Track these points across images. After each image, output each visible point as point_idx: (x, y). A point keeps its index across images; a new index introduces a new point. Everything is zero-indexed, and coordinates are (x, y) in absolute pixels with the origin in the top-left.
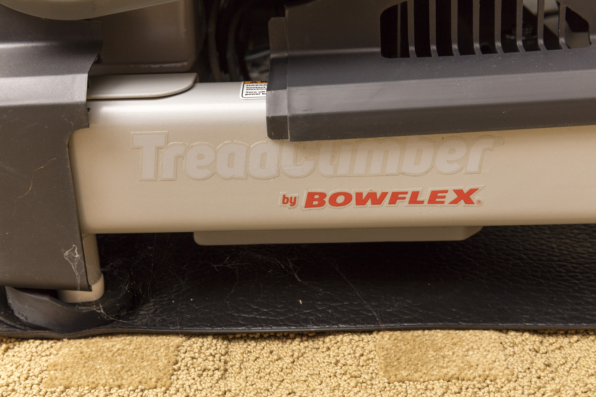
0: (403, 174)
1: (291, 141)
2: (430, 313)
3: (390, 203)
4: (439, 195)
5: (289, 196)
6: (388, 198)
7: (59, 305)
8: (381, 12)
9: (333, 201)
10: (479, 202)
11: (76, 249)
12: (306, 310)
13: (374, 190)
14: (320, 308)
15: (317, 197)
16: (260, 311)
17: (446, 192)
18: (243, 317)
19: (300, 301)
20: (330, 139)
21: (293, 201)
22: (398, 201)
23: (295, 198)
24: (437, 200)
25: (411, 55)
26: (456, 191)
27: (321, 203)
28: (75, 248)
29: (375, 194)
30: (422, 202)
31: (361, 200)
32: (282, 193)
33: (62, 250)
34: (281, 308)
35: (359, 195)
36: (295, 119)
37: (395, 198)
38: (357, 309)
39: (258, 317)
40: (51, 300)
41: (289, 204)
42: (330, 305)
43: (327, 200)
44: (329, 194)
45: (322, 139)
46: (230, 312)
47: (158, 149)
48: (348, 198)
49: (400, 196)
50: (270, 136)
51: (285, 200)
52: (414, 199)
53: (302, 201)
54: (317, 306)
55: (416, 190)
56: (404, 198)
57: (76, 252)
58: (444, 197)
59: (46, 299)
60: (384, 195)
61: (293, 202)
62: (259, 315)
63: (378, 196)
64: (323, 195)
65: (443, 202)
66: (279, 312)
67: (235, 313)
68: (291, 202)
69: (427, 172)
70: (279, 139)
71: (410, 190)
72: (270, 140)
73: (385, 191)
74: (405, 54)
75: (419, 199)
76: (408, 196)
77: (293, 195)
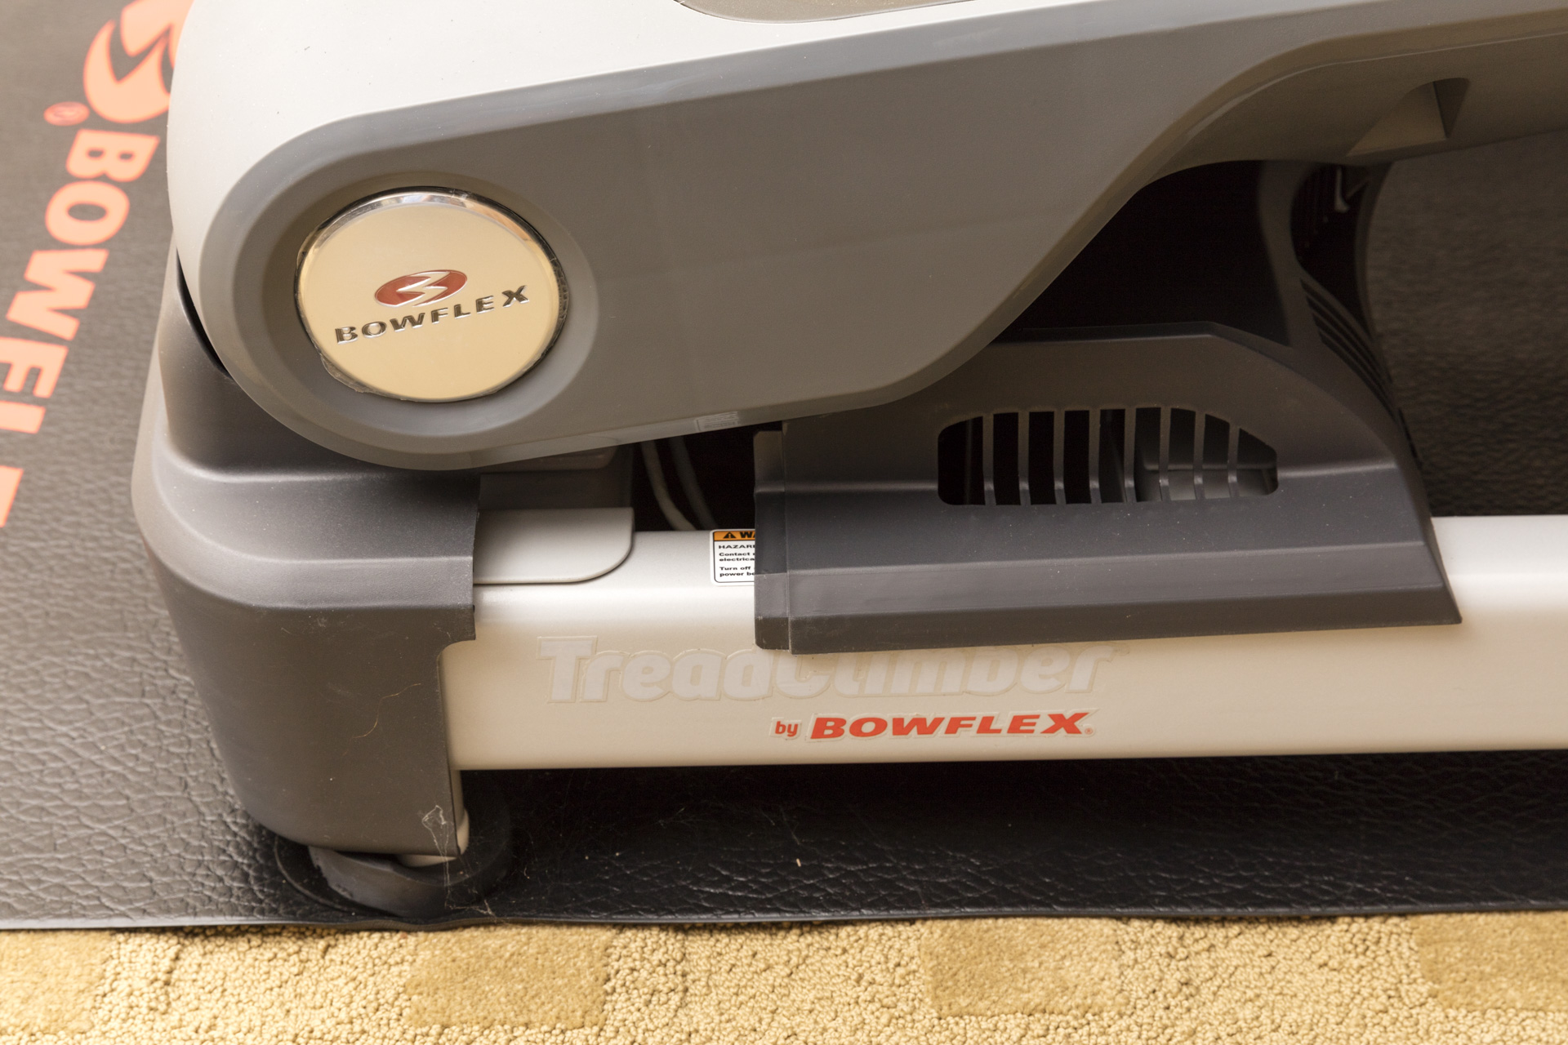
0: (969, 693)
1: (793, 653)
2: (1008, 886)
3: (947, 732)
4: (1025, 721)
5: (786, 722)
6: (943, 726)
7: (409, 879)
8: (939, 432)
9: (857, 729)
10: (1089, 731)
11: (441, 812)
12: (808, 879)
13: (922, 715)
14: (831, 876)
15: (830, 724)
16: (734, 881)
17: (1037, 717)
18: (707, 892)
19: (798, 861)
20: (855, 651)
21: (792, 729)
22: (960, 729)
23: (796, 726)
24: (1022, 728)
25: (987, 500)
26: (1052, 717)
27: (838, 732)
28: (438, 810)
29: (924, 720)
30: (998, 731)
31: (900, 728)
32: (775, 719)
33: (420, 813)
34: (766, 875)
35: (898, 722)
36: (799, 624)
37: (955, 725)
38: (890, 877)
39: (730, 893)
40: (395, 870)
41: (786, 733)
42: (846, 870)
43: (846, 728)
44: (850, 721)
45: (843, 651)
46: (684, 883)
47: (580, 659)
48: (880, 725)
49: (963, 722)
50: (760, 643)
51: (780, 728)
52: (986, 726)
53: (808, 728)
54: (826, 872)
55: (988, 714)
56: (970, 726)
57: (441, 816)
58: (1034, 724)
59: (386, 869)
60: (937, 721)
61: (793, 731)
62: (732, 889)
63: (929, 722)
64: (840, 722)
65: (1032, 731)
66: (763, 883)
67: (693, 884)
68: (789, 731)
69: (1007, 690)
70: (773, 648)
71: (980, 715)
72: (758, 648)
73: (939, 715)
74: (978, 498)
75: (994, 726)
76: (976, 724)
77: (793, 722)
